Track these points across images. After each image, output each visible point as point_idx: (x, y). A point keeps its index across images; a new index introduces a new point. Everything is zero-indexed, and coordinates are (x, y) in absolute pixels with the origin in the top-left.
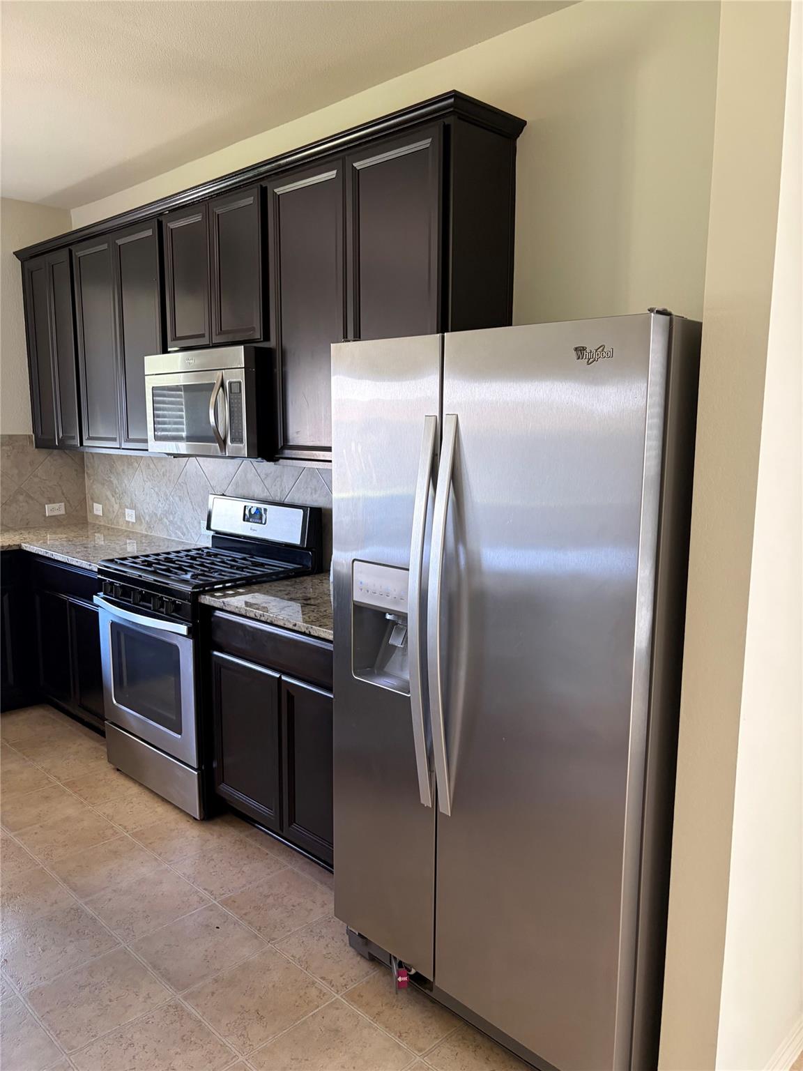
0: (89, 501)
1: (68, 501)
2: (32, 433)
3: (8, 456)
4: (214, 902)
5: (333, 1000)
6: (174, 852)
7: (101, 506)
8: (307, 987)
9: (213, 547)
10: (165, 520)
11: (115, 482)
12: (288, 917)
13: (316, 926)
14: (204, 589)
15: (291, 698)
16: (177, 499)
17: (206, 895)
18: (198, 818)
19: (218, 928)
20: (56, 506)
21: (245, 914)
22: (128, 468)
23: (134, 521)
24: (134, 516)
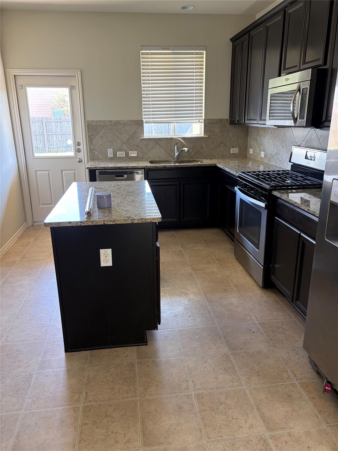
0: (248, 147)
1: (240, 147)
2: (229, 118)
3: (219, 128)
4: (256, 322)
5: (293, 382)
6: (247, 297)
7: (252, 150)
8: (283, 372)
9: (291, 170)
10: (275, 157)
11: (259, 139)
12: (285, 340)
13: (297, 348)
14: (276, 188)
15: (304, 244)
16: (281, 147)
17: (254, 318)
18: (261, 286)
19: (254, 332)
20: (235, 149)
21: (267, 332)
22: (264, 133)
23: (264, 157)
24: (264, 155)
